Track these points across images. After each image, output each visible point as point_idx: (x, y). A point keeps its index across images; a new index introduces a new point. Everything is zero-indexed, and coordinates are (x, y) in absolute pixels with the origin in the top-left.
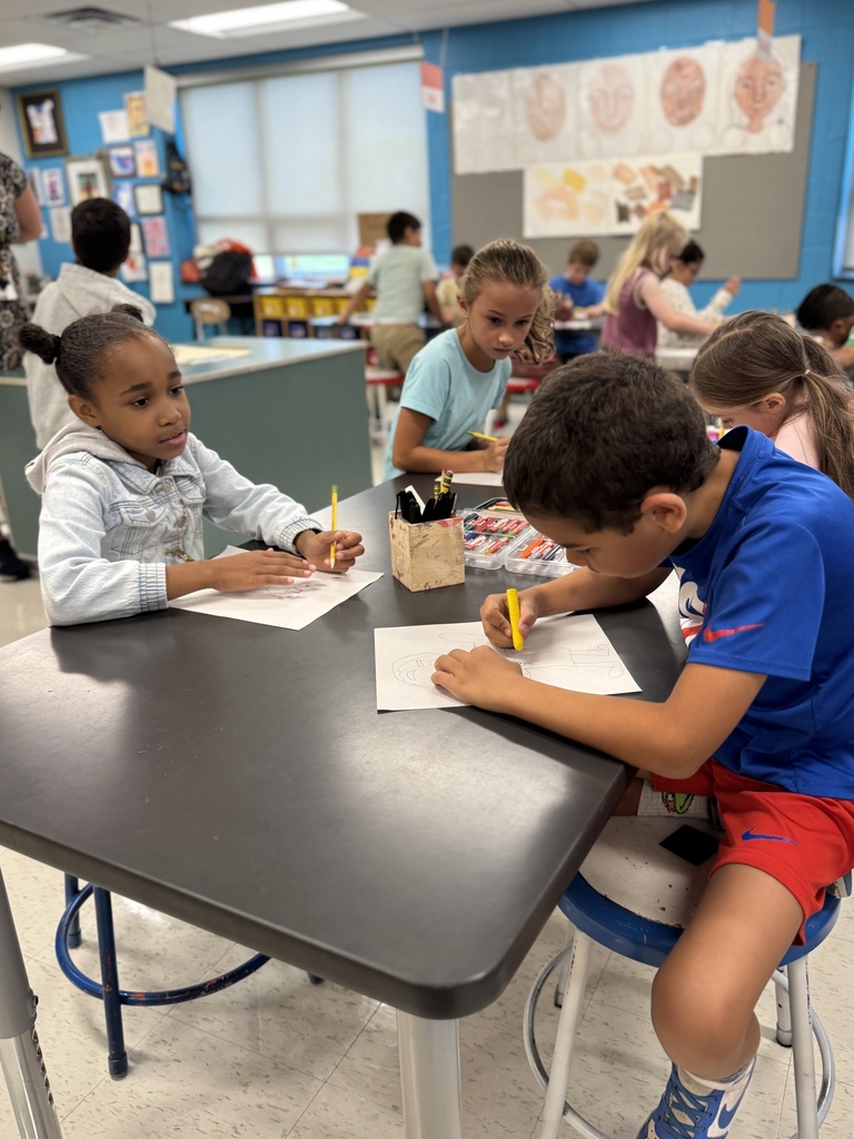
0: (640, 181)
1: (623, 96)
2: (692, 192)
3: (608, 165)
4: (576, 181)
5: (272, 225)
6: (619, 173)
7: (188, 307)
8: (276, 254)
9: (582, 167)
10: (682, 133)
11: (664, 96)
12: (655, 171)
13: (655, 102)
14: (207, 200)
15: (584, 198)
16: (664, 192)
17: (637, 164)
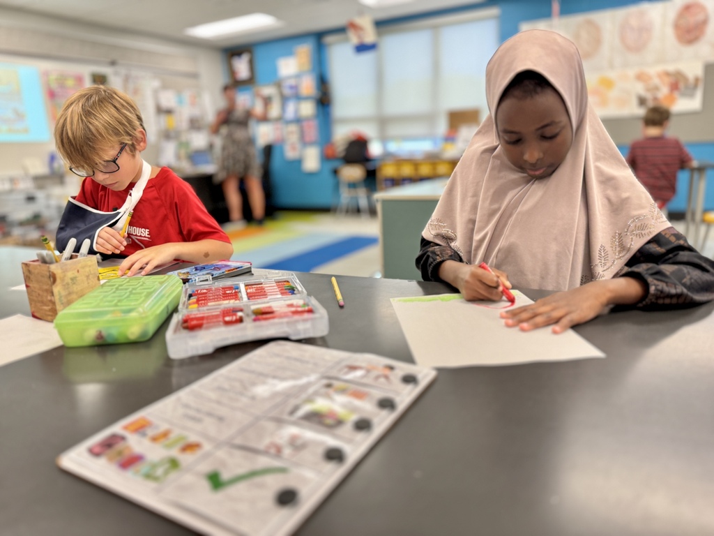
0: (656, 81)
1: (645, 30)
2: (695, 86)
3: (632, 72)
4: (608, 84)
5: (383, 122)
6: (640, 77)
7: (335, 172)
8: (384, 139)
9: (612, 75)
10: (689, 50)
11: (677, 26)
12: (667, 74)
13: (670, 32)
14: (341, 108)
15: (613, 94)
16: (674, 87)
17: (654, 71)
